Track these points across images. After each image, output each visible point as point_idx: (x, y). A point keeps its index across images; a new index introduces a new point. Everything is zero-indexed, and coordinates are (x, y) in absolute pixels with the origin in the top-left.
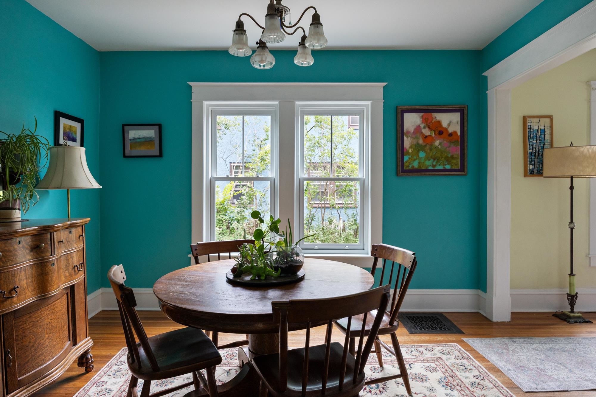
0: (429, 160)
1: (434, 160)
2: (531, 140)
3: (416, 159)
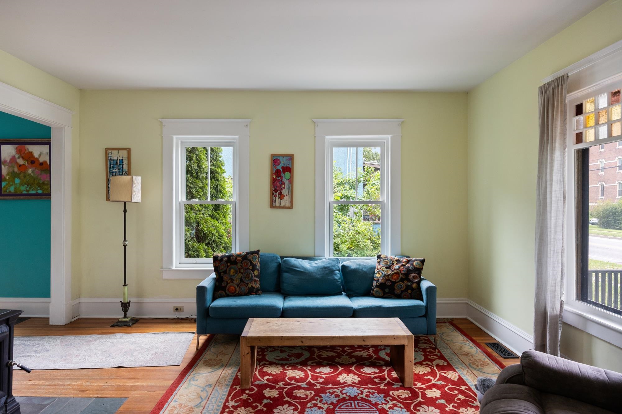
0: (23, 186)
1: (28, 186)
2: (111, 169)
3: (12, 185)
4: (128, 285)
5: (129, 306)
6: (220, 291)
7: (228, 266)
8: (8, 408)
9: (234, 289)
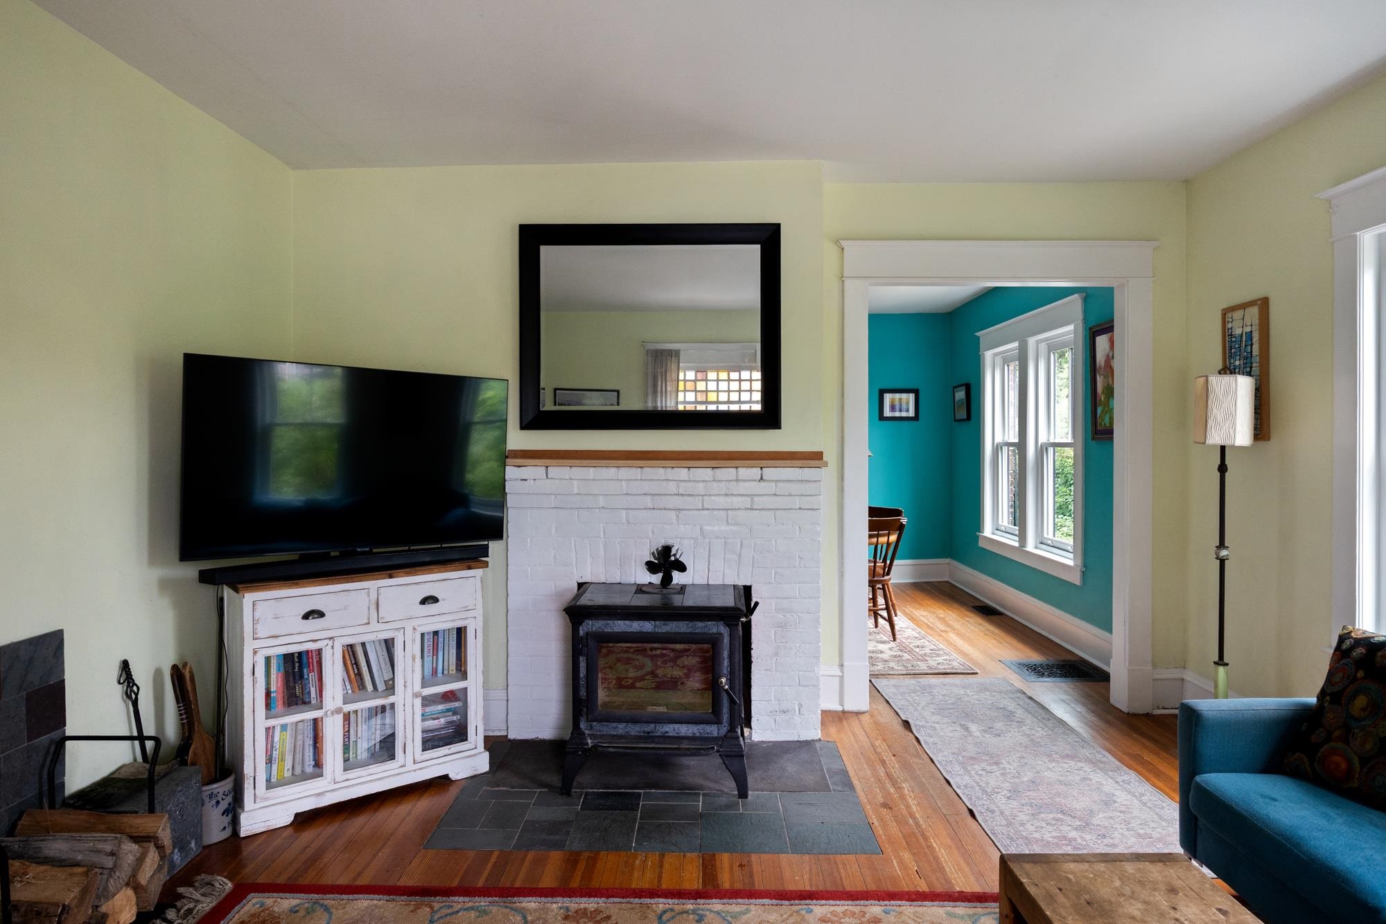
2: (1232, 362)
3: (1107, 412)
4: (1227, 664)
6: (1297, 754)
7: (1355, 679)
8: (724, 744)
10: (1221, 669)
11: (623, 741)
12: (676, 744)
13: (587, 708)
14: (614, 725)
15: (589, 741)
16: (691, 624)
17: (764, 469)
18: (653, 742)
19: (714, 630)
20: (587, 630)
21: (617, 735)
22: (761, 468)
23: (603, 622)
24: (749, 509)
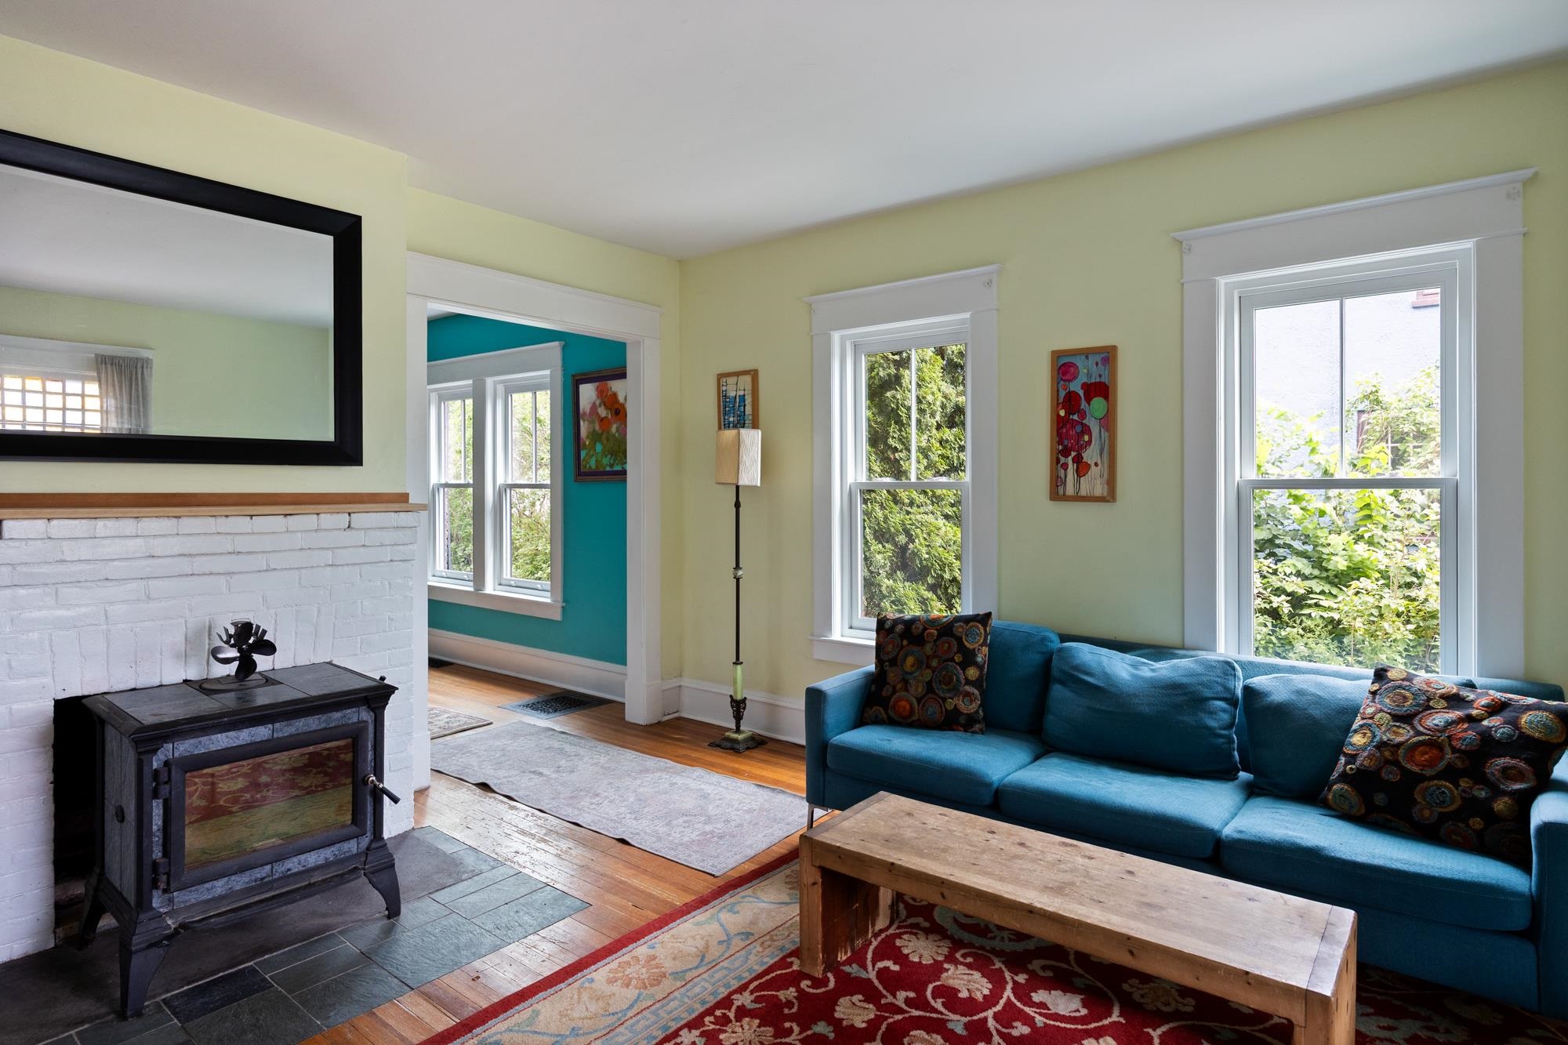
0: (606, 456)
1: (612, 456)
2: (726, 418)
3: (593, 455)
4: (742, 663)
5: (744, 708)
6: (874, 708)
7: (902, 647)
8: (369, 858)
9: (908, 707)
10: (739, 667)
11: (224, 902)
12: (304, 880)
13: (168, 874)
14: (207, 885)
15: (169, 922)
16: (324, 717)
17: (352, 515)
18: (270, 890)
19: (355, 720)
20: (165, 759)
21: (213, 899)
22: (349, 514)
23: (192, 741)
24: (330, 565)
